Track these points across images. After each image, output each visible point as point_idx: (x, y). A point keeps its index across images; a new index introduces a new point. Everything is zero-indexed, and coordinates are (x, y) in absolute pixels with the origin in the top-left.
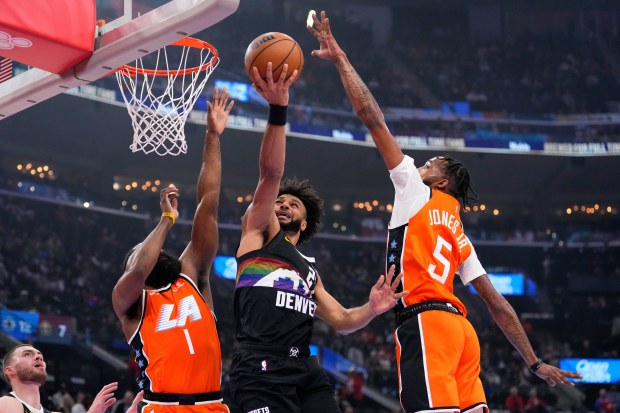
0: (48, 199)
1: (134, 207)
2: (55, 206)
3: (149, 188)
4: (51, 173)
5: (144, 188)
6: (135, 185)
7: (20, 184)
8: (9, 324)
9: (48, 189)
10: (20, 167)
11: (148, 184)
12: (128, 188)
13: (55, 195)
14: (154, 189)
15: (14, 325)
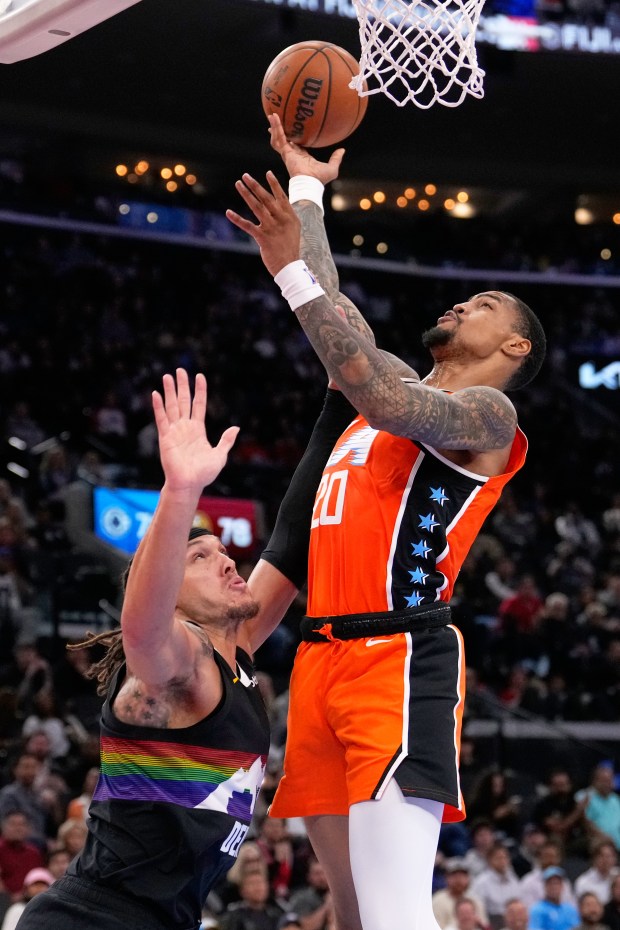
0: (186, 238)
1: (382, 248)
2: (204, 253)
3: (413, 203)
4: (191, 179)
5: (401, 202)
6: (379, 197)
7: (124, 209)
8: (116, 522)
9: (188, 217)
10: (121, 170)
11: (410, 193)
12: (365, 204)
13: (201, 229)
14: (423, 205)
15: (125, 522)
